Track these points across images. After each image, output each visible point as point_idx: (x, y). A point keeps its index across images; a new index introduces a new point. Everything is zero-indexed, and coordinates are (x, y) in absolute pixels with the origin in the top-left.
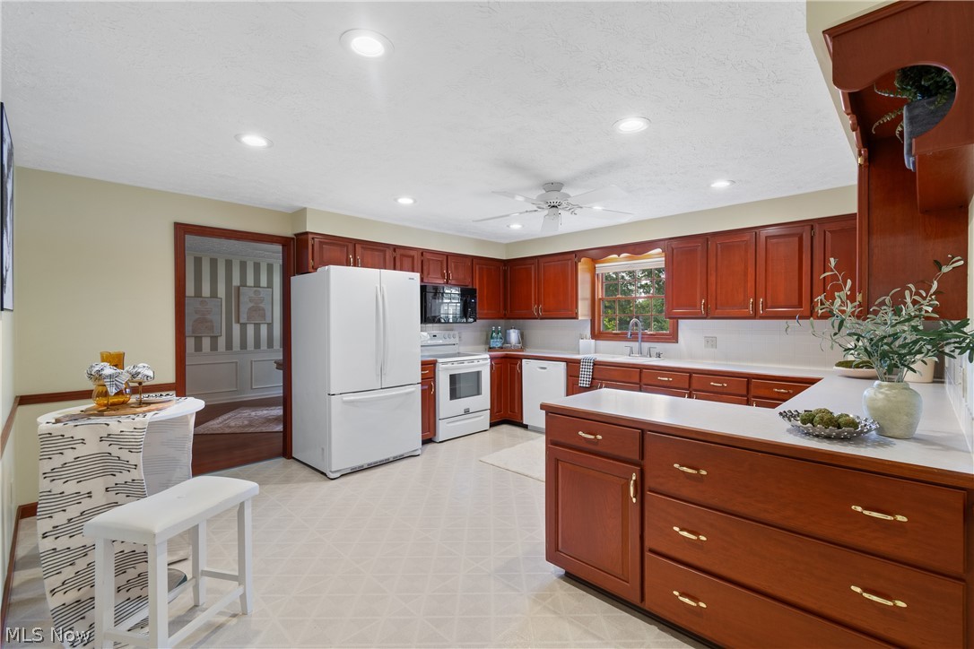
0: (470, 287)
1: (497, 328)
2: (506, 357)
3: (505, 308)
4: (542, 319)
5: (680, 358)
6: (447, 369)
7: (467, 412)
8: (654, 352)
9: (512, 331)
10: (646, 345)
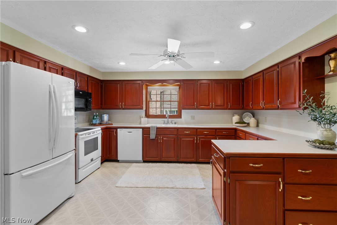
0: (86, 91)
1: (96, 114)
2: (107, 128)
3: (101, 104)
4: (123, 109)
5: (182, 124)
6: (83, 138)
7: (92, 160)
8: (173, 122)
9: (105, 115)
10: (170, 120)
